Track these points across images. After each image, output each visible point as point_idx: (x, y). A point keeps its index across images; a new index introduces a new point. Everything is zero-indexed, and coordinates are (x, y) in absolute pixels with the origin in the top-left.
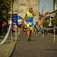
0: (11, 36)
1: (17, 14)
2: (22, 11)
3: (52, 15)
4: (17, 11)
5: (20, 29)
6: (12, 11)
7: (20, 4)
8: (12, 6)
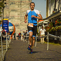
0: (1, 44)
1: (7, 21)
2: (13, 17)
3: (45, 22)
4: (8, 18)
5: (12, 36)
6: (2, 17)
7: (10, 10)
8: (2, 12)
